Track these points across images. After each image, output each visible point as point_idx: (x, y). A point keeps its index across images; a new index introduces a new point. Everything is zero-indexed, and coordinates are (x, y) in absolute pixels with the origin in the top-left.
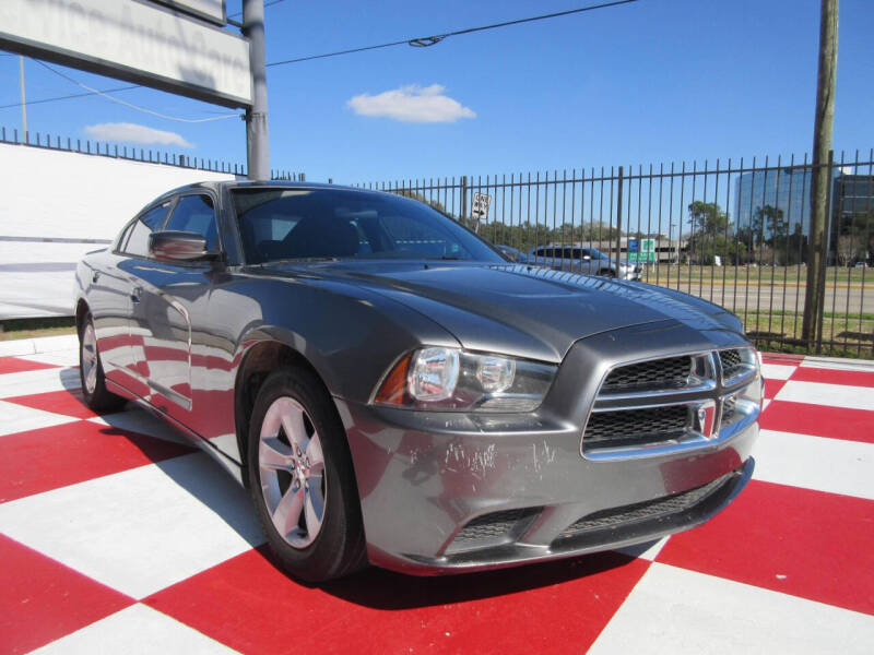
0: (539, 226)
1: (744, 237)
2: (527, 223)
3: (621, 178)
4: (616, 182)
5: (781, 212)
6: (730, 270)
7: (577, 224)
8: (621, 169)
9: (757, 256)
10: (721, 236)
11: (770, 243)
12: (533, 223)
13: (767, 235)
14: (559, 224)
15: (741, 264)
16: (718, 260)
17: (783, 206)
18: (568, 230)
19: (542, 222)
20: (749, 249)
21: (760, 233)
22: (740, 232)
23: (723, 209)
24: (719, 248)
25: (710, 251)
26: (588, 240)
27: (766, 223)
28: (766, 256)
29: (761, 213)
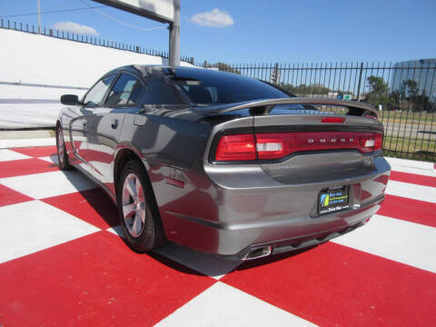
0: (288, 85)
1: (395, 95)
2: (283, 83)
3: (362, 69)
4: (359, 71)
5: (415, 84)
6: (386, 113)
7: (308, 85)
8: (362, 64)
9: (401, 106)
10: (384, 95)
11: (408, 99)
12: (286, 83)
13: (407, 95)
14: (298, 85)
15: (392, 109)
16: (380, 107)
17: (417, 80)
18: (303, 88)
19: (290, 83)
20: (397, 102)
21: (404, 93)
22: (393, 93)
23: (385, 80)
24: (382, 101)
25: (377, 102)
26: (313, 93)
27: (407, 89)
28: (406, 106)
29: (405, 84)
